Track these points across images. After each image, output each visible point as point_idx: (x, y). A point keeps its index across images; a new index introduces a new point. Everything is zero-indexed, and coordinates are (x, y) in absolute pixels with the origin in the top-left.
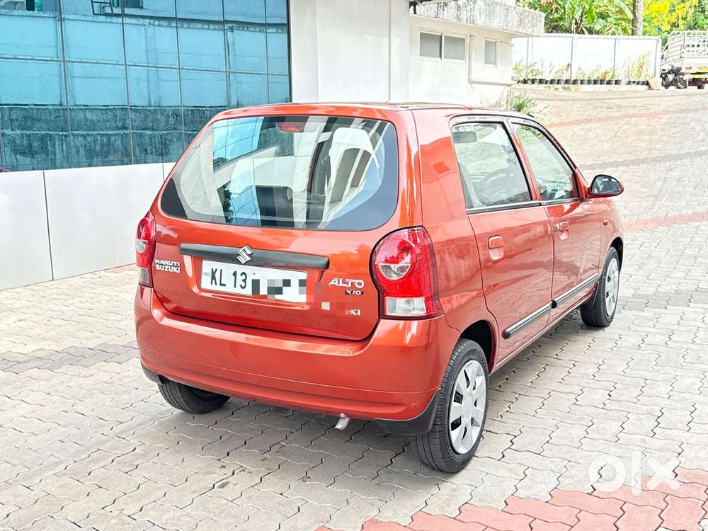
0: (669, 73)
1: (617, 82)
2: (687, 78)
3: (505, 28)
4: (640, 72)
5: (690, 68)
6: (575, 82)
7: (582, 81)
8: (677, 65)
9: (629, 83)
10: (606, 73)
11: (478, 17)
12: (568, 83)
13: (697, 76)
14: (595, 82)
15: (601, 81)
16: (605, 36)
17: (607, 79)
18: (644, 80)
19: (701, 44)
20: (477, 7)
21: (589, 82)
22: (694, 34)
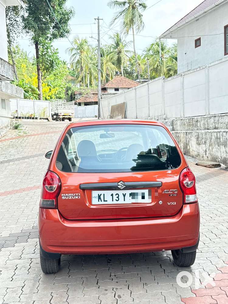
0: (54, 115)
1: (36, 118)
2: (61, 117)
3: (12, 94)
4: (44, 114)
5: (61, 113)
6: (20, 118)
7: (23, 117)
8: (57, 112)
9: (41, 119)
10: (32, 115)
11: (3, 89)
12: (17, 118)
13: (64, 117)
14: (28, 118)
15: (30, 118)
16: (28, 100)
17: (33, 117)
18: (46, 118)
19: (62, 104)
20: (2, 84)
21: (26, 118)
22: (59, 101)
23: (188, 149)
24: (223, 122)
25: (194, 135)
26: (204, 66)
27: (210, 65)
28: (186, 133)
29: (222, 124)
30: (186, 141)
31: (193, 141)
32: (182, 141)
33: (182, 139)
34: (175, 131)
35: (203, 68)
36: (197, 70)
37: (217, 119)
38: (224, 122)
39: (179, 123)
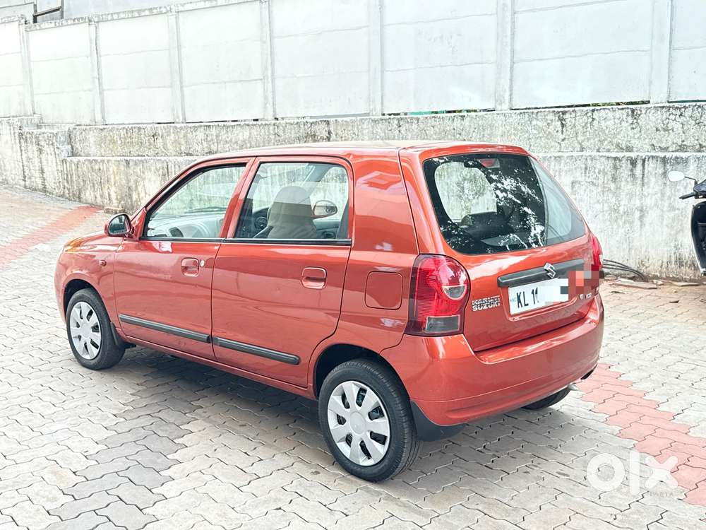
23: (134, 199)
24: (231, 141)
25: (153, 169)
26: (165, 7)
27: (181, 8)
28: (128, 162)
29: (228, 145)
30: (129, 181)
31: (150, 180)
32: (112, 181)
33: (112, 177)
34: (80, 156)
35: (161, 13)
36: (143, 14)
37: (214, 131)
38: (233, 140)
39: (92, 137)
